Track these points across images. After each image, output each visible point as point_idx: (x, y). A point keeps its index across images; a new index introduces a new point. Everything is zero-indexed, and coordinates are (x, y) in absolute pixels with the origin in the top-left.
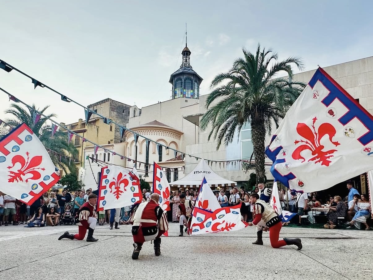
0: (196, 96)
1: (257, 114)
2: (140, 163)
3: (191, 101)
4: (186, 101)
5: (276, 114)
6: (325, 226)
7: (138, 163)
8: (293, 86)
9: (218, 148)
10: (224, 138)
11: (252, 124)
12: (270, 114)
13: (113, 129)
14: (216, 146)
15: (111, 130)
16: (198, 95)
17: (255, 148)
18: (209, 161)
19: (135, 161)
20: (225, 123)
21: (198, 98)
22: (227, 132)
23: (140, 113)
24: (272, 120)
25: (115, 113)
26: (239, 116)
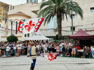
0: (36, 3)
1: (59, 13)
2: (14, 30)
3: (34, 5)
4: (32, 4)
5: (66, 13)
6: (82, 57)
7: (13, 31)
8: (73, 3)
9: (44, 25)
10: (47, 21)
11: (57, 17)
12: (64, 13)
13: (2, 14)
14: (44, 24)
15: (1, 14)
16: (37, 2)
17: (58, 26)
18: (41, 30)
19: (12, 30)
20: (47, 16)
21: (37, 3)
22: (48, 19)
23: (13, 8)
24: (65, 15)
25: (3, 8)
26: (52, 13)
